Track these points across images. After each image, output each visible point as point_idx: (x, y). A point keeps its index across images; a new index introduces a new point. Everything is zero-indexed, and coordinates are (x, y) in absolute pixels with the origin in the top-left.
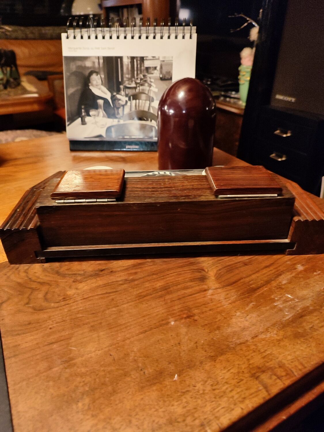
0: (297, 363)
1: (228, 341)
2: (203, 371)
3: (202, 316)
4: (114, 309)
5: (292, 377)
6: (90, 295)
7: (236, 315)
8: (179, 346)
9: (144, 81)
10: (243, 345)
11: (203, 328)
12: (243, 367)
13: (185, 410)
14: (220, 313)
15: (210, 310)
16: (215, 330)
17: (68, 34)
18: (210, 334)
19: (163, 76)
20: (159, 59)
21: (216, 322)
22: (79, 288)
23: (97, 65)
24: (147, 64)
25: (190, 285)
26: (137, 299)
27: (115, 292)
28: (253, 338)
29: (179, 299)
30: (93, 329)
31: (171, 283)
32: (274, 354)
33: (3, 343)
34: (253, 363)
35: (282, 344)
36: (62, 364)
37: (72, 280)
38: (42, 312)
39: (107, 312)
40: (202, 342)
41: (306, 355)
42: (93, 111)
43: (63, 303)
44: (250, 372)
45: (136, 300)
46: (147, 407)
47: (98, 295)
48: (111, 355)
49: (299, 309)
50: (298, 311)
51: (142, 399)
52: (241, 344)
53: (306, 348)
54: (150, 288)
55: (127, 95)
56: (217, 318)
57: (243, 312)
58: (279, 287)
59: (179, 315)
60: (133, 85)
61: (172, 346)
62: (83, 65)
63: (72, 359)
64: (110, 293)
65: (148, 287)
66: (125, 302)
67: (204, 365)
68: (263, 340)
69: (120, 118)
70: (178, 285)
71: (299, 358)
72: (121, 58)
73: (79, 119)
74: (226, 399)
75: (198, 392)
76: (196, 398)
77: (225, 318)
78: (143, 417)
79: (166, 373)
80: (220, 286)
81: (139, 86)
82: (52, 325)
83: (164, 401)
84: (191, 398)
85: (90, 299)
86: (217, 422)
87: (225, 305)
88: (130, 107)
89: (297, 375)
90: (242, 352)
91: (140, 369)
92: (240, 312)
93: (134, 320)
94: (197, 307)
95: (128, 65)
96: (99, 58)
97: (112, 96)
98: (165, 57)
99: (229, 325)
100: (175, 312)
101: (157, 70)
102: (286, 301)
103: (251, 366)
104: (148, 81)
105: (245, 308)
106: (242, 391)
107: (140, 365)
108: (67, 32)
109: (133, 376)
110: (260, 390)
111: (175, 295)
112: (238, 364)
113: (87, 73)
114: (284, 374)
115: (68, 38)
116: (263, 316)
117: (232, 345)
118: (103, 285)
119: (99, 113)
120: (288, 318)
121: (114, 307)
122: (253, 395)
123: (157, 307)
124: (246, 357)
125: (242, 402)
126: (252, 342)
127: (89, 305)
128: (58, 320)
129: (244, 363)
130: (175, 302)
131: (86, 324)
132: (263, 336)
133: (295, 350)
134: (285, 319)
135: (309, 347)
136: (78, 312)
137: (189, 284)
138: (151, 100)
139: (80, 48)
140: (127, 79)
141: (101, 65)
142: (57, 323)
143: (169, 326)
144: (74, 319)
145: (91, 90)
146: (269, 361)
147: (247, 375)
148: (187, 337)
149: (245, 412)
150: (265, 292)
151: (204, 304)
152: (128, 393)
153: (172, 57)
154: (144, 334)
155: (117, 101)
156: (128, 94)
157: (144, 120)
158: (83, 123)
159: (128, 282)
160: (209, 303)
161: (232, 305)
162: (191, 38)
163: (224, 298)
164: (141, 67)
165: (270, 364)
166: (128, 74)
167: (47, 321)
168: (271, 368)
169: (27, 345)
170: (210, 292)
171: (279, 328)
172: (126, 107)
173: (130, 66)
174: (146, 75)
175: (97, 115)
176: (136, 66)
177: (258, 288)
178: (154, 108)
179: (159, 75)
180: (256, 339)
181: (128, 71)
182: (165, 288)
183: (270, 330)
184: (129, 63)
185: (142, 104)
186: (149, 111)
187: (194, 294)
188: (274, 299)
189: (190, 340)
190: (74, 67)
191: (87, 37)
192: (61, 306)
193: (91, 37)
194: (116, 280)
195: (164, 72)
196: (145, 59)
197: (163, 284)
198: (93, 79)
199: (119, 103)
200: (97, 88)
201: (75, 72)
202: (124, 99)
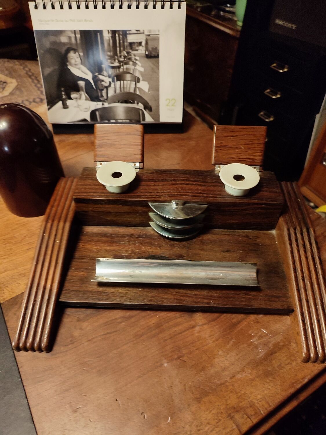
0: (264, 402)
1: (210, 382)
2: (190, 413)
3: (190, 356)
4: (115, 352)
5: (259, 416)
6: (94, 336)
7: (218, 354)
8: (171, 390)
9: (128, 59)
10: (223, 385)
12: (222, 408)
14: (205, 352)
15: (197, 349)
16: (201, 371)
17: (36, 2)
18: (196, 376)
19: (149, 53)
20: (143, 33)
21: (202, 362)
22: (83, 328)
23: (73, 41)
24: (131, 39)
25: (180, 322)
27: (116, 331)
28: (231, 378)
29: (171, 338)
30: (100, 373)
31: (164, 320)
32: (247, 394)
34: (230, 404)
35: (254, 383)
37: (76, 318)
39: (110, 355)
40: (190, 384)
41: (272, 394)
42: (74, 93)
43: (71, 346)
44: (227, 412)
45: (134, 340)
47: (100, 336)
48: (116, 400)
49: (271, 345)
50: (270, 348)
52: (221, 384)
53: (272, 387)
54: (145, 326)
56: (202, 358)
57: (224, 350)
58: (257, 320)
59: (171, 357)
60: (116, 64)
61: (166, 389)
62: (58, 41)
64: (111, 333)
65: (143, 325)
66: (124, 343)
67: (192, 407)
68: (239, 380)
69: (104, 101)
70: (170, 321)
71: (266, 397)
72: (101, 32)
73: (60, 103)
75: (186, 433)
77: (209, 358)
79: (162, 416)
80: (206, 322)
81: (123, 66)
85: (94, 340)
87: (210, 343)
88: (114, 89)
89: (263, 413)
90: (222, 393)
91: (141, 413)
92: (222, 350)
93: (134, 363)
94: (186, 346)
95: (109, 40)
96: (75, 32)
97: (94, 76)
98: (150, 31)
99: (212, 366)
100: (167, 352)
101: (142, 46)
102: (261, 337)
103: (228, 407)
104: (133, 59)
105: (227, 347)
106: (220, 431)
107: (141, 409)
109: (135, 420)
110: (234, 429)
111: (167, 334)
112: (218, 405)
113: (63, 50)
114: (253, 413)
115: (36, 7)
116: (240, 355)
117: (214, 386)
118: (104, 323)
119: (81, 95)
120: (261, 355)
123: (152, 348)
124: (224, 397)
126: (230, 382)
127: (94, 347)
128: (70, 366)
129: (223, 404)
130: (168, 341)
131: (94, 369)
132: (239, 376)
133: (264, 389)
134: (258, 357)
135: (275, 385)
137: (179, 320)
138: (137, 80)
139: (53, 21)
140: (109, 58)
141: (79, 41)
142: (68, 369)
143: (163, 368)
144: (82, 364)
145: (69, 70)
146: (242, 401)
147: (224, 415)
148: (177, 380)
150: (245, 327)
151: (192, 343)
153: (159, 31)
154: (141, 378)
155: (99, 82)
156: (111, 75)
157: (130, 103)
158: (65, 107)
159: (126, 319)
160: (196, 342)
161: (215, 343)
162: (179, 8)
163: (209, 335)
164: (124, 42)
165: (243, 404)
166: (110, 52)
167: (60, 367)
168: (243, 408)
169: (47, 393)
170: (197, 329)
171: (253, 367)
172: (109, 89)
173: (111, 41)
174: (130, 52)
175: (79, 97)
176: (118, 41)
177: (239, 322)
178: (140, 89)
179: (144, 52)
180: (233, 380)
181: (110, 48)
182: (158, 325)
183: (246, 369)
184: (110, 38)
185: (127, 85)
186: (136, 93)
187: (184, 332)
188: (251, 334)
189: (180, 383)
190: (48, 43)
191: (59, 7)
192: (70, 350)
193: (64, 7)
194: (115, 318)
195: (150, 48)
196: (128, 32)
197: (157, 321)
198: (71, 57)
199: (102, 85)
200: (76, 68)
201: (50, 49)
202: (107, 80)
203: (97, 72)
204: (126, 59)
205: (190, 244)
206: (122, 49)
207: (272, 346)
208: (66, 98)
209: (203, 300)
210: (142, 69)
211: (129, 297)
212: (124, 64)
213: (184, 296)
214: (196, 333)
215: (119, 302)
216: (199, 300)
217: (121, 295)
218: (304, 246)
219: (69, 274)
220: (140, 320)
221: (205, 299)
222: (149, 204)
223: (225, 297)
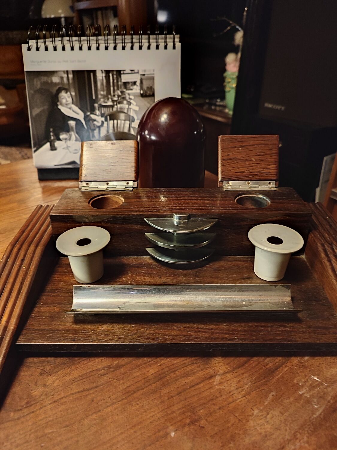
3: (210, 419)
4: (94, 416)
6: (63, 395)
7: (253, 414)
9: (122, 98)
11: (213, 440)
14: (232, 412)
16: (229, 442)
17: (30, 45)
19: (144, 92)
20: (138, 73)
21: (228, 428)
22: (48, 384)
23: (65, 80)
24: (125, 78)
25: (191, 370)
26: (124, 397)
27: (96, 387)
29: (179, 394)
31: (167, 369)
37: (39, 371)
39: (86, 422)
42: (63, 134)
43: (26, 411)
45: (123, 399)
47: (72, 394)
49: (330, 398)
50: (329, 402)
54: (140, 379)
55: (102, 115)
56: (228, 422)
57: (261, 408)
58: (302, 364)
59: (180, 421)
60: (110, 103)
62: (49, 81)
64: (88, 390)
65: (138, 376)
66: (108, 404)
70: (175, 371)
72: (94, 72)
73: (48, 144)
77: (240, 420)
80: (230, 369)
81: (116, 105)
85: (62, 401)
87: (238, 399)
88: (107, 128)
92: (258, 409)
93: (122, 433)
94: (203, 405)
95: (103, 80)
96: (67, 72)
97: (86, 116)
98: (145, 71)
99: (245, 432)
100: (174, 415)
101: (137, 86)
102: (312, 387)
104: (127, 98)
105: (263, 403)
108: (28, 43)
111: (173, 388)
113: (54, 90)
115: (29, 49)
116: (287, 414)
118: (79, 377)
119: (70, 136)
120: (318, 413)
121: (94, 413)
123: (151, 409)
127: (61, 411)
130: (175, 398)
134: (315, 416)
136: (47, 425)
137: (189, 368)
138: (132, 120)
139: (45, 62)
140: (102, 97)
141: (71, 81)
143: (169, 439)
144: (40, 437)
145: (60, 110)
150: (286, 374)
151: (212, 400)
153: (154, 70)
155: (91, 121)
156: (104, 114)
158: (53, 148)
159: (112, 370)
160: (217, 397)
161: (247, 398)
162: (174, 48)
163: (236, 387)
164: (118, 82)
166: (103, 91)
170: (218, 378)
172: (102, 129)
173: (105, 81)
174: (124, 92)
175: (69, 138)
176: (111, 81)
177: (277, 368)
178: (135, 129)
179: (139, 91)
181: (103, 87)
182: (160, 377)
183: (299, 436)
184: (104, 78)
185: (120, 125)
186: (130, 133)
187: (197, 384)
188: (298, 384)
190: (39, 83)
191: (53, 49)
192: (24, 416)
193: (57, 48)
194: (96, 368)
195: (145, 87)
196: (122, 72)
197: (157, 370)
198: (62, 97)
199: (94, 124)
200: (67, 108)
201: (40, 89)
202: (100, 119)
203: (89, 112)
204: (120, 99)
205: (199, 272)
206: (116, 88)
207: (331, 399)
208: (54, 139)
209: (223, 335)
210: (137, 108)
211: (116, 335)
212: (118, 103)
213: (195, 332)
214: (216, 385)
215: (101, 342)
216: (217, 336)
217: (106, 333)
219: (36, 310)
220: (132, 370)
221: (225, 334)
222: (145, 219)
223: (253, 331)
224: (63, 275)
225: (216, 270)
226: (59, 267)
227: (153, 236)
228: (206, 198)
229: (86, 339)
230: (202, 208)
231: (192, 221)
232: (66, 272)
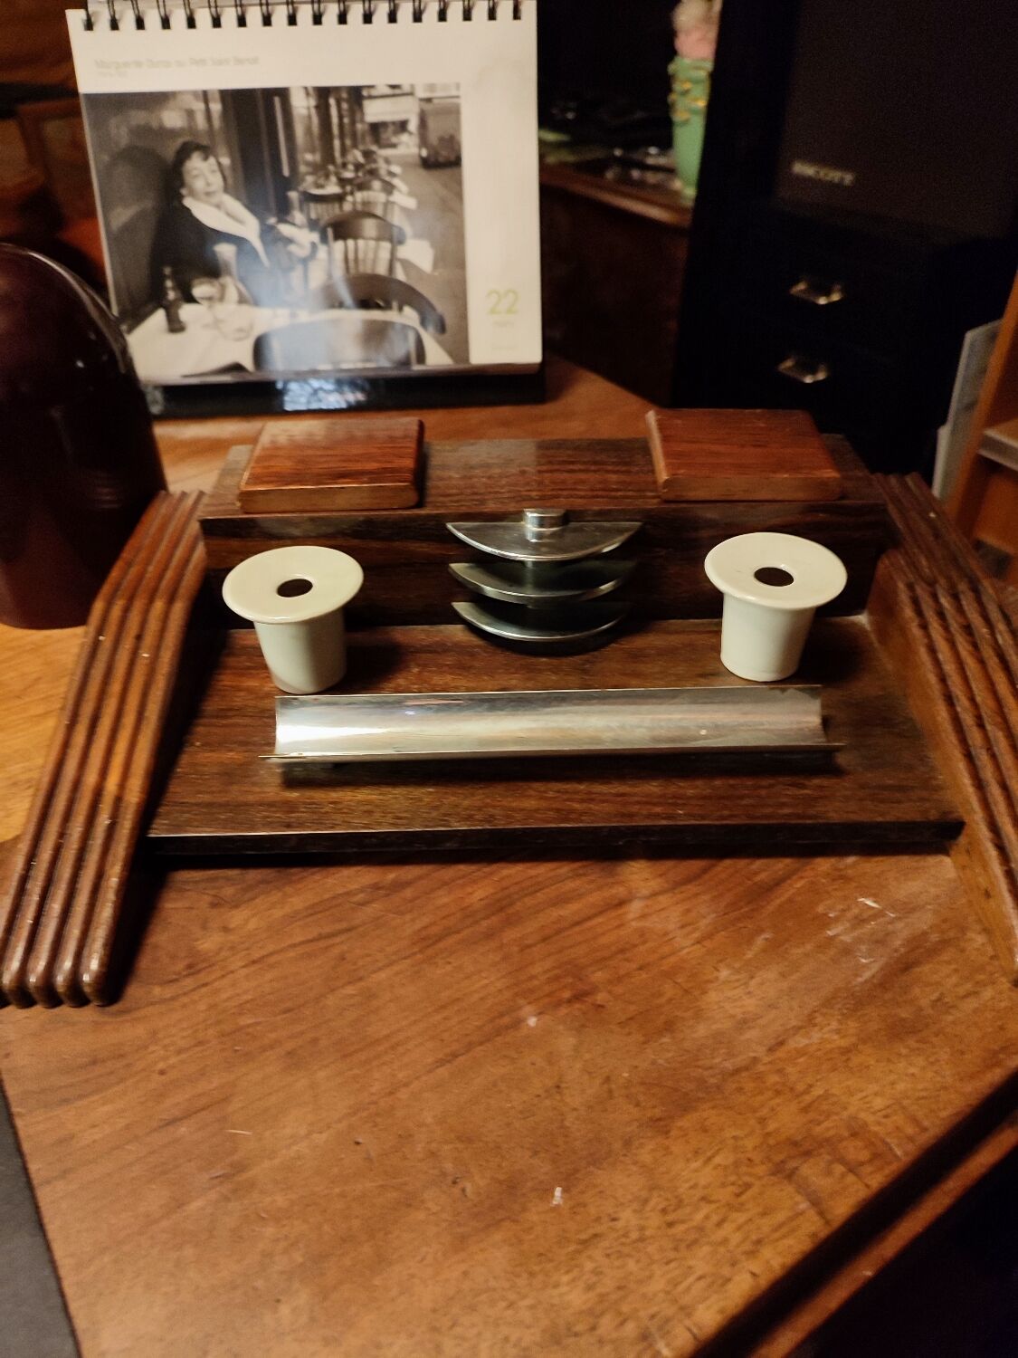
0: (899, 1119)
1: (699, 1067)
2: (634, 1168)
3: (619, 990)
4: (350, 990)
5: (890, 1163)
6: (271, 948)
7: (717, 978)
8: (558, 1098)
9: (368, 174)
10: (744, 1074)
11: (625, 1031)
12: (749, 1144)
13: (591, 1295)
14: (670, 974)
15: (641, 968)
16: (660, 1033)
17: (90, 12)
18: (645, 1049)
19: (431, 153)
20: (411, 94)
21: (661, 1006)
22: (232, 926)
23: (201, 122)
24: (374, 111)
25: (574, 890)
26: (416, 949)
27: (348, 930)
28: (771, 1050)
29: (544, 939)
30: (294, 1061)
31: (516, 887)
32: (833, 1095)
33: (22, 1134)
34: (777, 1131)
35: (856, 1060)
36: (213, 1187)
37: (207, 899)
38: (127, 1017)
39: (331, 1001)
40: (626, 1075)
41: (926, 1089)
42: (201, 283)
43: (189, 983)
44: (769, 1159)
45: (415, 954)
46: (483, 1297)
47: (294, 946)
48: (358, 1143)
49: (899, 942)
50: (896, 951)
51: (465, 1274)
52: (737, 1071)
53: (923, 1068)
54: (452, 910)
55: (313, 225)
56: (660, 995)
57: (737, 965)
58: (838, 873)
59: (550, 995)
60: (332, 188)
61: (539, 1096)
62: (155, 124)
63: (240, 1167)
64: (330, 936)
65: (444, 905)
66: (380, 965)
67: (637, 1148)
68: (801, 1052)
69: (295, 305)
70: (536, 891)
71: (906, 1102)
72: (283, 93)
73: (159, 316)
74: (706, 1249)
75: (626, 1235)
76: (620, 1255)
77: (686, 991)
78: (475, 1331)
79: (529, 1184)
80: (666, 885)
81: (352, 192)
82: (165, 1059)
83: (532, 1274)
84: (608, 1256)
85: (272, 960)
86: (687, 1322)
87: (684, 948)
88: (326, 264)
89: (903, 1153)
90: (743, 1098)
91: (450, 1179)
92: (730, 967)
93: (416, 1021)
94: (601, 962)
95: (309, 117)
96: (205, 96)
97: (264, 228)
98: (432, 87)
99: (699, 1015)
100: (536, 982)
101: (411, 133)
102: (860, 921)
103: (772, 1141)
104: (383, 172)
105: (744, 955)
106: (751, 1220)
107: (449, 1166)
108: (85, 6)
109: (430, 1205)
110: (802, 1213)
111: (531, 927)
112: (735, 1138)
113: (169, 151)
114: (864, 1155)
115: (89, 25)
116: (796, 976)
117: (712, 1076)
118: (307, 908)
119: (223, 288)
120: (867, 975)
121: (350, 983)
122: (784, 1230)
123: (481, 971)
124: (755, 1111)
125: (751, 1254)
126: (770, 1063)
127: (271, 981)
128: (182, 1043)
129: (751, 1133)
130: (534, 949)
131: (271, 1047)
132: (799, 1041)
133: (892, 1077)
134: (860, 980)
135: (932, 1064)
136: (241, 1010)
137: (569, 885)
138: (397, 238)
139: (138, 64)
140: (310, 169)
141: (217, 123)
142: (179, 1052)
143: (524, 1031)
144: (229, 1034)
145: (188, 210)
146: (822, 1118)
147: (761, 1170)
148: (578, 1065)
149: (764, 1282)
150: (799, 894)
151: (622, 951)
152: (423, 1260)
153: (458, 86)
154: (448, 1066)
155: (281, 244)
156: (317, 221)
157: (378, 307)
158: (175, 326)
159: (382, 892)
160: (635, 946)
161: (704, 946)
162: (516, 15)
163: (678, 925)
164: (353, 123)
165: (826, 1128)
166: (313, 151)
167: (146, 1047)
168: (827, 1140)
169: (97, 1134)
170: (636, 907)
171: (845, 1011)
172: (312, 266)
173: (315, 120)
174: (373, 152)
175: (217, 295)
176: (335, 120)
177: (778, 883)
178: (407, 265)
179: (416, 151)
180: (781, 1053)
181: (312, 141)
182: (501, 906)
183: (819, 1019)
184: (313, 111)
185: (365, 253)
186: (393, 276)
187: (589, 918)
188: (826, 915)
189: (590, 1073)
190: (124, 131)
191: (158, 23)
192: (185, 994)
193: (173, 22)
194: (345, 890)
195: (433, 138)
196: (365, 93)
197: (492, 891)
198: (195, 172)
199: (290, 254)
200: (209, 204)
201: (129, 148)
202: (305, 237)
206: (348, 142)
207: (902, 945)
208: (176, 300)
209: (649, 807)
211: (390, 813)
212: (355, 188)
213: (582, 801)
214: (633, 920)
215: (356, 828)
216: (635, 809)
217: (366, 808)
218: (968, 629)
219: (185, 759)
220: (433, 890)
221: (655, 804)
222: (449, 526)
223: (723, 798)
224: (243, 675)
225: (637, 656)
226: (228, 655)
227: (469, 571)
228: (610, 468)
229: (320, 824)
230: (600, 493)
231: (575, 530)
232: (249, 668)
